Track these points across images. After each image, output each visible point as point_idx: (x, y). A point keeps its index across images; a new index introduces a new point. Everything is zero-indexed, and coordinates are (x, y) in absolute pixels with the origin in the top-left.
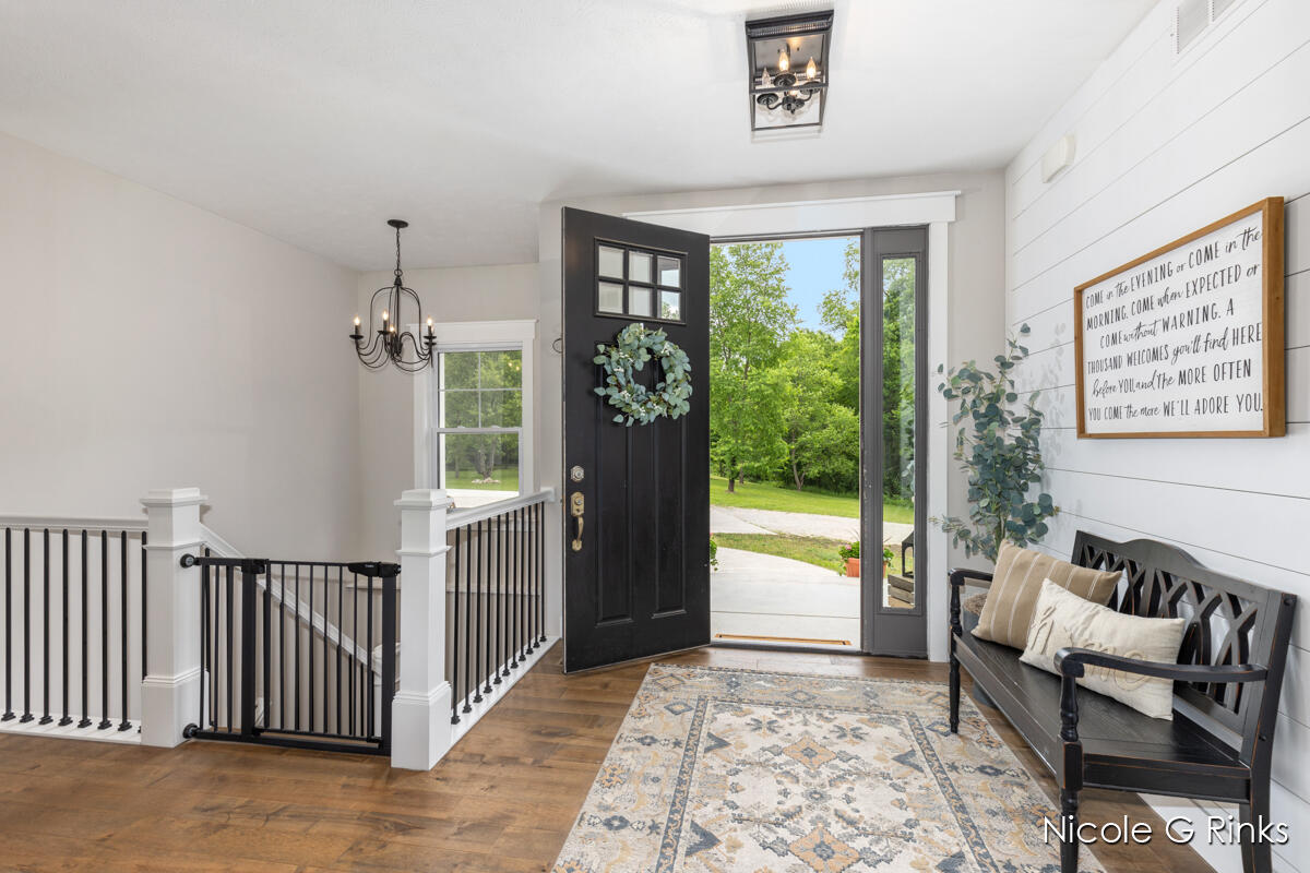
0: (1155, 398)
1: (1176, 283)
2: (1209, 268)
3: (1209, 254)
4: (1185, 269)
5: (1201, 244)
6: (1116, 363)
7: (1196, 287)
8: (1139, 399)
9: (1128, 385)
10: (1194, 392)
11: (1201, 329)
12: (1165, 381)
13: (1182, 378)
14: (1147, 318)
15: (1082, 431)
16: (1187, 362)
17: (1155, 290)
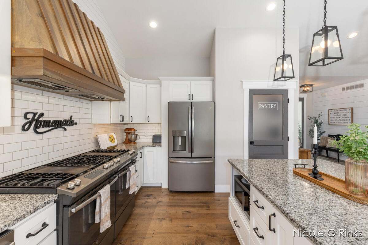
0: (340, 122)
1: (342, 112)
2: (346, 111)
3: (346, 110)
4: (343, 111)
5: (345, 109)
6: (334, 118)
7: (345, 112)
8: (337, 122)
9: (336, 120)
10: (344, 121)
11: (345, 116)
12: (341, 120)
13: (343, 120)
14: (338, 114)
15: (329, 124)
16: (343, 119)
17: (340, 112)
